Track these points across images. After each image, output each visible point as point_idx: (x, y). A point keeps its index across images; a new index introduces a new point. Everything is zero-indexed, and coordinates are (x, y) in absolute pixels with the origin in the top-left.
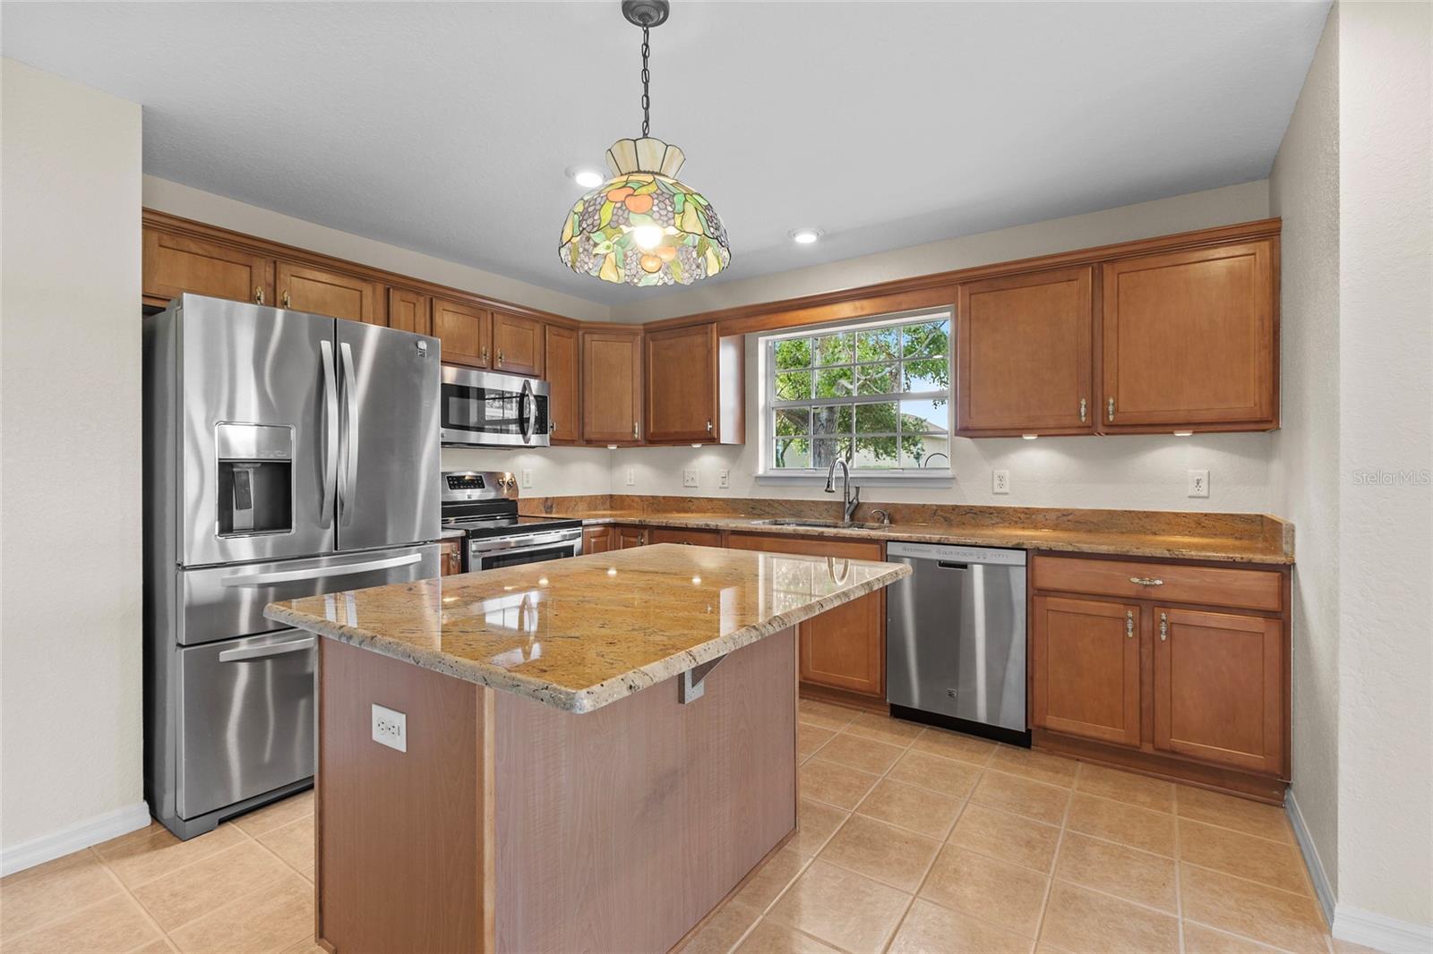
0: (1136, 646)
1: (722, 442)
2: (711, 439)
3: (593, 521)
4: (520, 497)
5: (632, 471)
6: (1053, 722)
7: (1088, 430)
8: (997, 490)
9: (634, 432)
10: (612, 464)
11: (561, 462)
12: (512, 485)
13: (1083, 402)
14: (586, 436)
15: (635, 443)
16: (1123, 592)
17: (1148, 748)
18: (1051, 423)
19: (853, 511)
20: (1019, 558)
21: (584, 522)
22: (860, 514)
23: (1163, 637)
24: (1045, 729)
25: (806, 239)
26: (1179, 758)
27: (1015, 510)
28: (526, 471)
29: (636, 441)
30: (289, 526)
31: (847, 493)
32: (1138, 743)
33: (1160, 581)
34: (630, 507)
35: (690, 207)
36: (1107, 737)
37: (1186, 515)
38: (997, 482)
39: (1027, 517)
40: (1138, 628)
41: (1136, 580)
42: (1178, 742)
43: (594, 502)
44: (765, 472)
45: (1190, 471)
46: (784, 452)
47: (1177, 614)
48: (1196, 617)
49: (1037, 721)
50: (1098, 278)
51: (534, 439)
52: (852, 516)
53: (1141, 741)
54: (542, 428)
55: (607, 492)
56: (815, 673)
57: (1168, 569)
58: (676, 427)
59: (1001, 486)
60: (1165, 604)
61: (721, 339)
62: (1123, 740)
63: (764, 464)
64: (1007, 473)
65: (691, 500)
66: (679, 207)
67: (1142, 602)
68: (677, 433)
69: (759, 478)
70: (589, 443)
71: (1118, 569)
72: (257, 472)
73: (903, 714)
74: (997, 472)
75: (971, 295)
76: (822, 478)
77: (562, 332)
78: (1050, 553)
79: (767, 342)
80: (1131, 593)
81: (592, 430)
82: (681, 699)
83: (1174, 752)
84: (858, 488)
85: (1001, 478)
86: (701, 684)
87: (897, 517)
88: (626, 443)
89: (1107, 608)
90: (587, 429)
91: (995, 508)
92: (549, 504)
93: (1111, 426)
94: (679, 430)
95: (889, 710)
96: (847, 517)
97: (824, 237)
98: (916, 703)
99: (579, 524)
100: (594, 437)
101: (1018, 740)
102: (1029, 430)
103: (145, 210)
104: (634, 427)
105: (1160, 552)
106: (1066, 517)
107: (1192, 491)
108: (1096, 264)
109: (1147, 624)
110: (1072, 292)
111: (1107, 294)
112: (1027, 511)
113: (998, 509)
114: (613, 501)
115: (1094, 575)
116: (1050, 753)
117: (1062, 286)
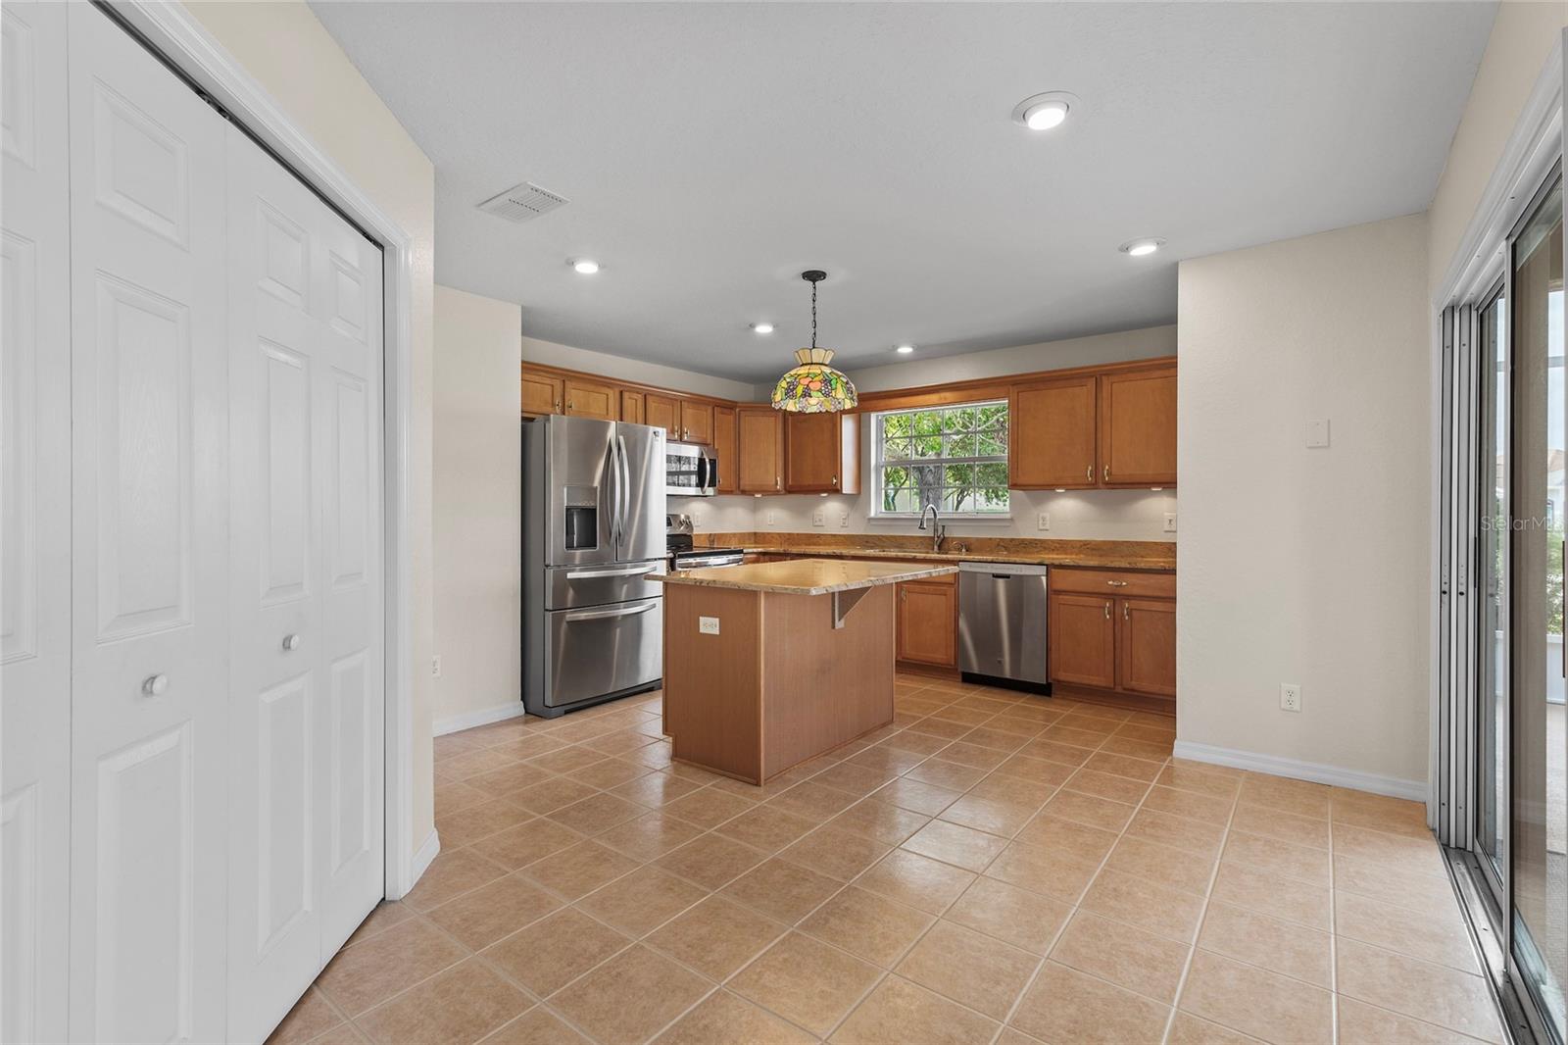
0: (1111, 623)
1: (844, 492)
2: (835, 490)
3: (750, 550)
4: (695, 533)
5: (772, 514)
6: (1063, 676)
7: (1094, 486)
8: (1041, 527)
9: (777, 484)
10: (755, 509)
11: (719, 507)
12: (689, 525)
13: (1090, 468)
14: (741, 488)
15: (777, 493)
16: (1104, 590)
17: (1119, 689)
18: (1070, 481)
19: (941, 543)
20: (1042, 570)
21: (745, 551)
22: (945, 546)
23: (1127, 618)
24: (1059, 681)
25: (905, 350)
26: (1136, 693)
27: (1053, 541)
28: (697, 514)
29: (778, 491)
30: (595, 546)
31: (936, 530)
32: (1112, 686)
33: (1126, 583)
34: (770, 542)
35: (839, 386)
36: (1094, 683)
37: (1162, 544)
38: (1041, 522)
39: (1062, 546)
40: (1113, 613)
41: (1110, 583)
42: (1134, 684)
43: (744, 537)
44: (876, 514)
45: (1166, 514)
46: (894, 496)
47: (1135, 604)
48: (1144, 605)
49: (1053, 676)
50: (1098, 386)
51: (710, 491)
52: (939, 547)
53: (1115, 685)
54: (712, 484)
55: (752, 530)
56: (909, 652)
57: (1130, 575)
58: (808, 481)
59: (1044, 525)
60: (1128, 597)
61: (843, 416)
62: (1104, 685)
63: (876, 508)
64: (1047, 515)
65: (819, 536)
66: (834, 386)
67: (1115, 597)
68: (809, 485)
69: (870, 519)
70: (744, 492)
71: (1100, 576)
72: (578, 513)
73: (970, 679)
74: (1041, 515)
75: (1018, 393)
76: (919, 519)
77: (725, 411)
78: (1061, 567)
79: (877, 416)
80: (1109, 591)
81: (746, 483)
82: (834, 627)
83: (1133, 690)
84: (944, 527)
85: (1044, 519)
86: (843, 621)
87: (972, 547)
88: (769, 492)
89: (1093, 601)
90: (742, 483)
91: (1040, 540)
92: (712, 538)
93: (1107, 484)
94: (811, 483)
95: (960, 677)
96: (936, 547)
97: (917, 348)
98: (976, 670)
99: (741, 552)
100: (747, 488)
101: (1043, 690)
102: (1059, 486)
103: (523, 362)
104: (777, 481)
105: (1124, 564)
106: (1085, 546)
107: (1167, 528)
108: (1097, 376)
109: (1118, 610)
110: (1083, 394)
111: (1105, 395)
112: (1060, 542)
113: (1042, 541)
114: (757, 537)
115: (1087, 580)
116: (1063, 698)
117: (1077, 390)
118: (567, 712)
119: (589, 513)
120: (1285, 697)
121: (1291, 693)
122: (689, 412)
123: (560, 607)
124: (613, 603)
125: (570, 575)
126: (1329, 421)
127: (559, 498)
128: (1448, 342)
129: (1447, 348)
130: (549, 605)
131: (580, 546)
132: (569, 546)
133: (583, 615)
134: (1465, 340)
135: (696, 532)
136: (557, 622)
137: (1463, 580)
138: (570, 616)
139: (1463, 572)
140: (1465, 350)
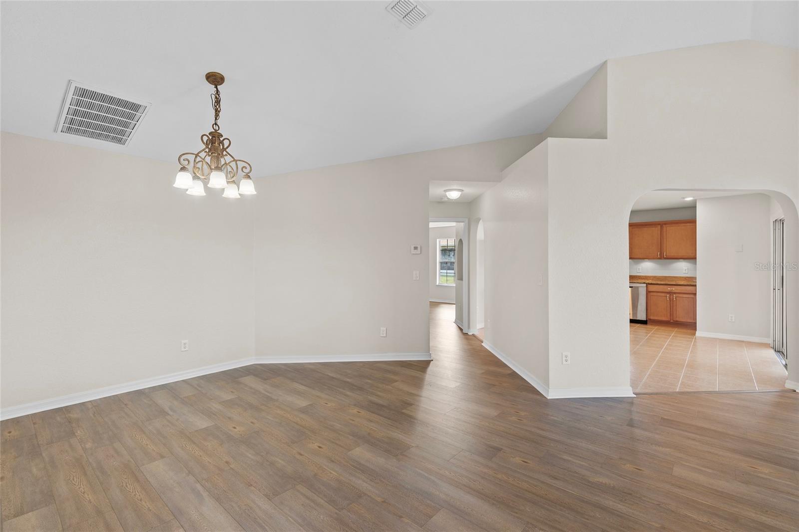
0: (669, 302)
6: (652, 318)
7: (660, 258)
13: (658, 253)
16: (667, 291)
17: (672, 321)
18: (651, 257)
20: (645, 285)
23: (675, 299)
24: (650, 319)
27: (643, 276)
33: (674, 289)
36: (663, 319)
37: (683, 277)
39: (646, 278)
40: (670, 298)
41: (669, 289)
42: (677, 319)
45: (684, 268)
47: (677, 295)
48: (681, 295)
49: (648, 317)
50: (662, 227)
53: (670, 320)
57: (676, 286)
59: (639, 270)
60: (675, 293)
62: (666, 320)
64: (640, 268)
67: (670, 293)
71: (666, 287)
74: (638, 267)
78: (651, 284)
83: (678, 322)
89: (663, 294)
91: (638, 276)
93: (665, 258)
101: (644, 322)
102: (647, 258)
105: (674, 283)
106: (655, 278)
107: (684, 272)
108: (662, 224)
109: (671, 297)
110: (656, 230)
111: (664, 230)
112: (646, 276)
113: (640, 276)
115: (661, 288)
116: (651, 325)
117: (654, 228)
120: (730, 318)
121: (732, 317)
126: (742, 245)
128: (775, 228)
129: (775, 230)
134: (779, 228)
137: (779, 286)
139: (779, 284)
140: (779, 230)
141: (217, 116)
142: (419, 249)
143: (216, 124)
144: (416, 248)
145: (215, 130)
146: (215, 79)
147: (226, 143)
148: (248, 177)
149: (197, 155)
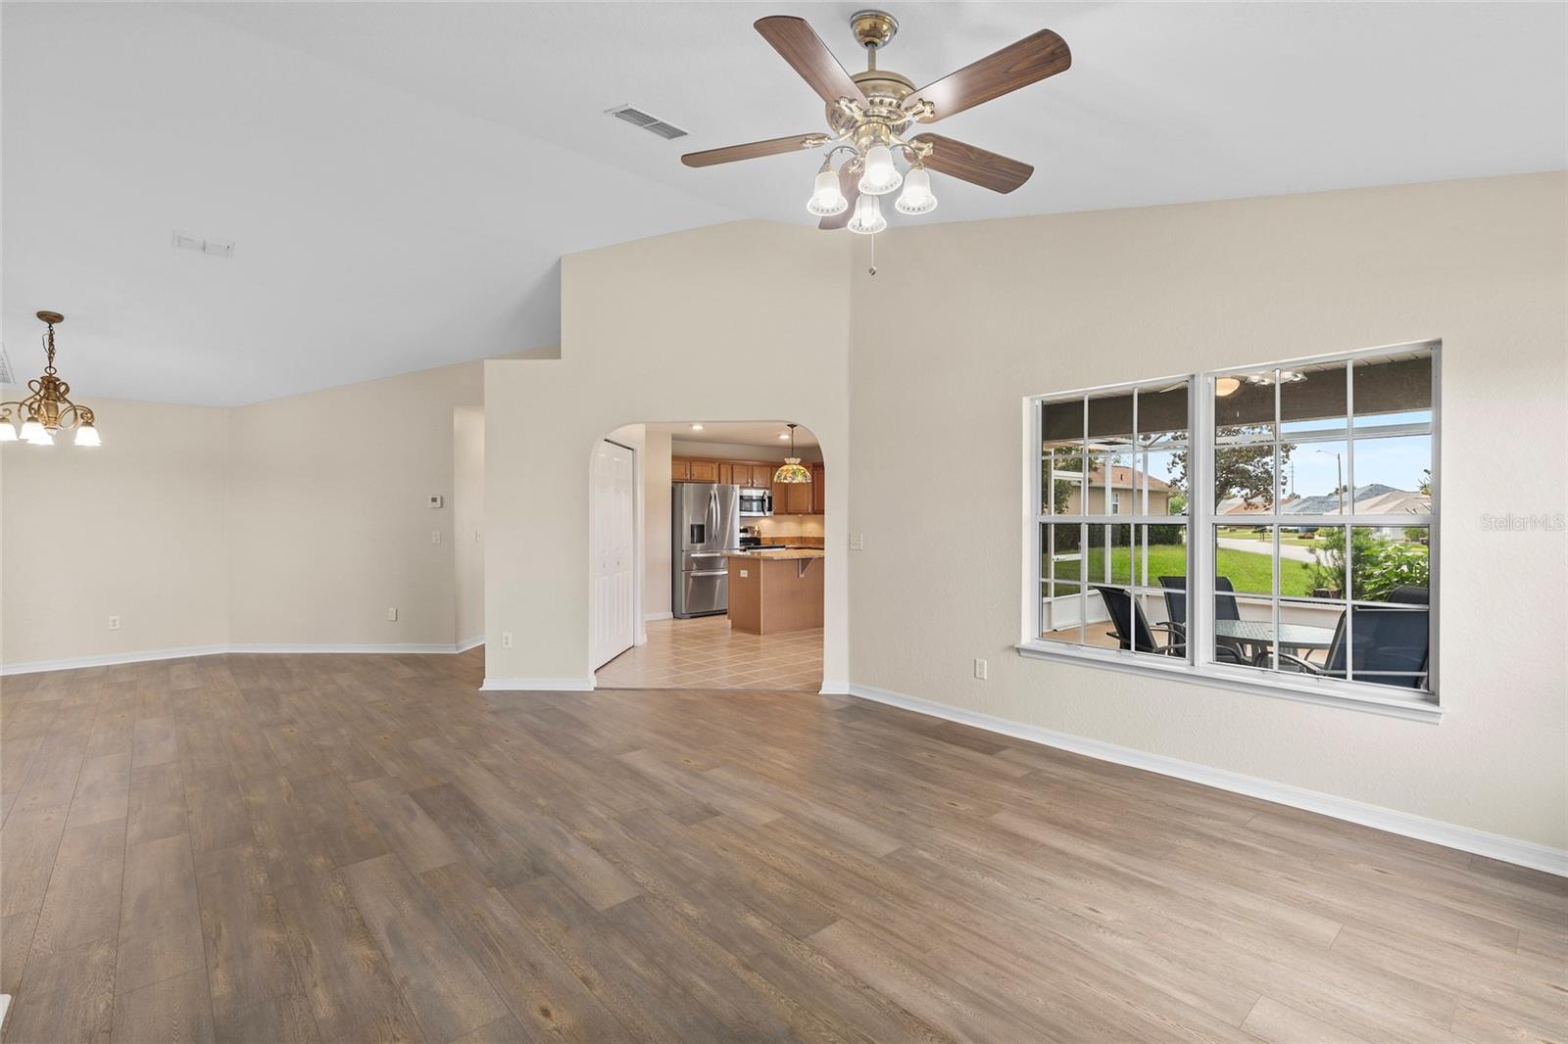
5: (810, 525)
10: (801, 522)
11: (779, 522)
12: (759, 532)
15: (809, 514)
28: (763, 526)
30: (705, 542)
43: (793, 539)
51: (768, 514)
54: (770, 509)
55: (800, 535)
70: (790, 514)
72: (696, 527)
81: (790, 510)
88: (805, 514)
92: (773, 540)
100: (792, 511)
103: (673, 455)
104: (808, 507)
114: (802, 539)
118: (692, 617)
119: (701, 528)
122: (756, 471)
123: (689, 569)
124: (716, 569)
125: (693, 555)
127: (688, 520)
130: (684, 568)
131: (698, 542)
132: (692, 542)
133: (700, 574)
135: (762, 536)
136: (688, 576)
138: (694, 574)
141: (50, 358)
142: (439, 501)
143: (50, 367)
144: (434, 500)
145: (51, 374)
146: (51, 318)
147: (62, 388)
148: (88, 424)
149: (21, 404)
